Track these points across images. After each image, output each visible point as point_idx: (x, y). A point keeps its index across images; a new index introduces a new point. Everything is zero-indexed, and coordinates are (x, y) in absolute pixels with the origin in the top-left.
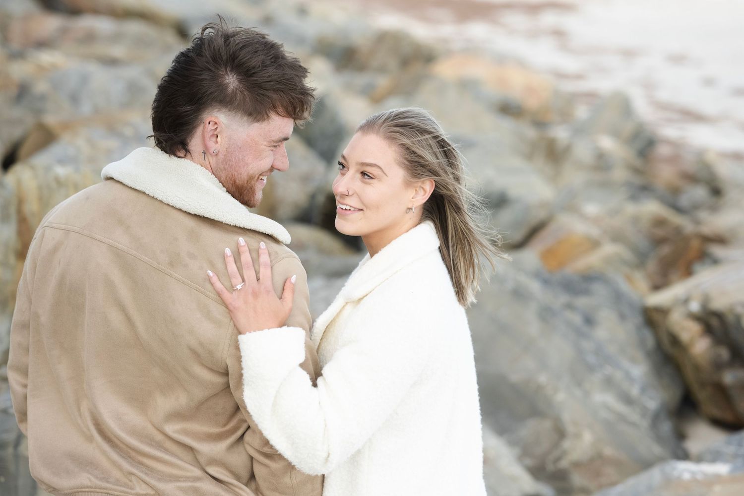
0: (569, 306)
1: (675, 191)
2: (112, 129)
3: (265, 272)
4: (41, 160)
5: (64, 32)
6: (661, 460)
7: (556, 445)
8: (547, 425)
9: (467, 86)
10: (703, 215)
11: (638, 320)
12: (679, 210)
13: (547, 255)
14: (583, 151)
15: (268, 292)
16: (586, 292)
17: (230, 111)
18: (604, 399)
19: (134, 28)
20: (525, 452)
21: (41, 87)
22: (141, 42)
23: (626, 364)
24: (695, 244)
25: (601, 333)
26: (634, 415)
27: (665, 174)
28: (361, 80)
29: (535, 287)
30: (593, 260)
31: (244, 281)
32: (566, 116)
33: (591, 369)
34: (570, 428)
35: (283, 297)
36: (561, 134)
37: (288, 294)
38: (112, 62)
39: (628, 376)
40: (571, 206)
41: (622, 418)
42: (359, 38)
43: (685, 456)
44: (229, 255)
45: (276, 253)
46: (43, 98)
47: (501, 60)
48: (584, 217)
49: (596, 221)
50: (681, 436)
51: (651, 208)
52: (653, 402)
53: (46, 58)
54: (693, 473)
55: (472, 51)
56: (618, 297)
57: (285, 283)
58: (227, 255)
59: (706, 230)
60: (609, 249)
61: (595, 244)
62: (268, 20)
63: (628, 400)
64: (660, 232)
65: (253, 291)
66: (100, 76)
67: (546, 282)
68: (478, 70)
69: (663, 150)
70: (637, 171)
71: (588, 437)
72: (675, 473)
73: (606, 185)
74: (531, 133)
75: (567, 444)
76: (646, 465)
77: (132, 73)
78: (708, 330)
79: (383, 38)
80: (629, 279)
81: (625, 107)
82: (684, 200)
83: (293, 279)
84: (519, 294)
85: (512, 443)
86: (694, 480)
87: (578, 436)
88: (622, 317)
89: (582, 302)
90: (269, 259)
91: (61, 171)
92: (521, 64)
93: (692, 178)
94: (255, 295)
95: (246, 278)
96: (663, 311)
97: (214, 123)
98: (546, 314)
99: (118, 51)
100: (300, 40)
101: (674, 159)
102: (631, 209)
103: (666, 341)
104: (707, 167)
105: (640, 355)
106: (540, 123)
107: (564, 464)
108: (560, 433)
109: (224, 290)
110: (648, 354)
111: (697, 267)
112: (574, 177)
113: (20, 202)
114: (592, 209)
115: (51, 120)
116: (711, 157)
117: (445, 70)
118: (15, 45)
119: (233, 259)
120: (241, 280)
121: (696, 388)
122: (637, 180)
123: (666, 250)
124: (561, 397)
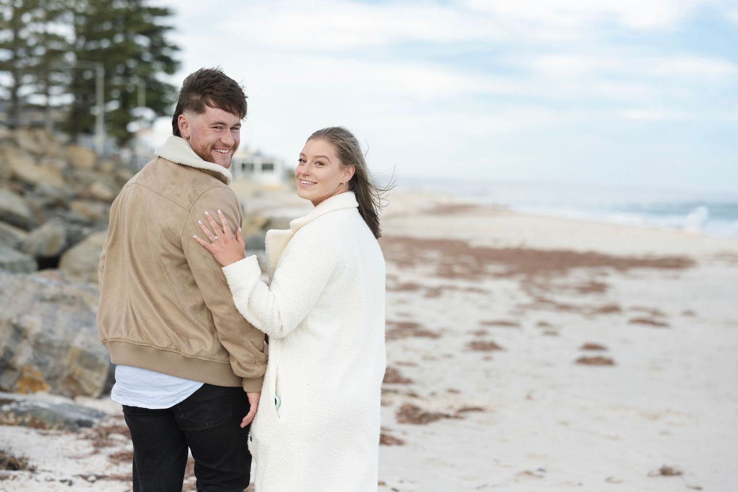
97: (183, 118)
109: (206, 244)
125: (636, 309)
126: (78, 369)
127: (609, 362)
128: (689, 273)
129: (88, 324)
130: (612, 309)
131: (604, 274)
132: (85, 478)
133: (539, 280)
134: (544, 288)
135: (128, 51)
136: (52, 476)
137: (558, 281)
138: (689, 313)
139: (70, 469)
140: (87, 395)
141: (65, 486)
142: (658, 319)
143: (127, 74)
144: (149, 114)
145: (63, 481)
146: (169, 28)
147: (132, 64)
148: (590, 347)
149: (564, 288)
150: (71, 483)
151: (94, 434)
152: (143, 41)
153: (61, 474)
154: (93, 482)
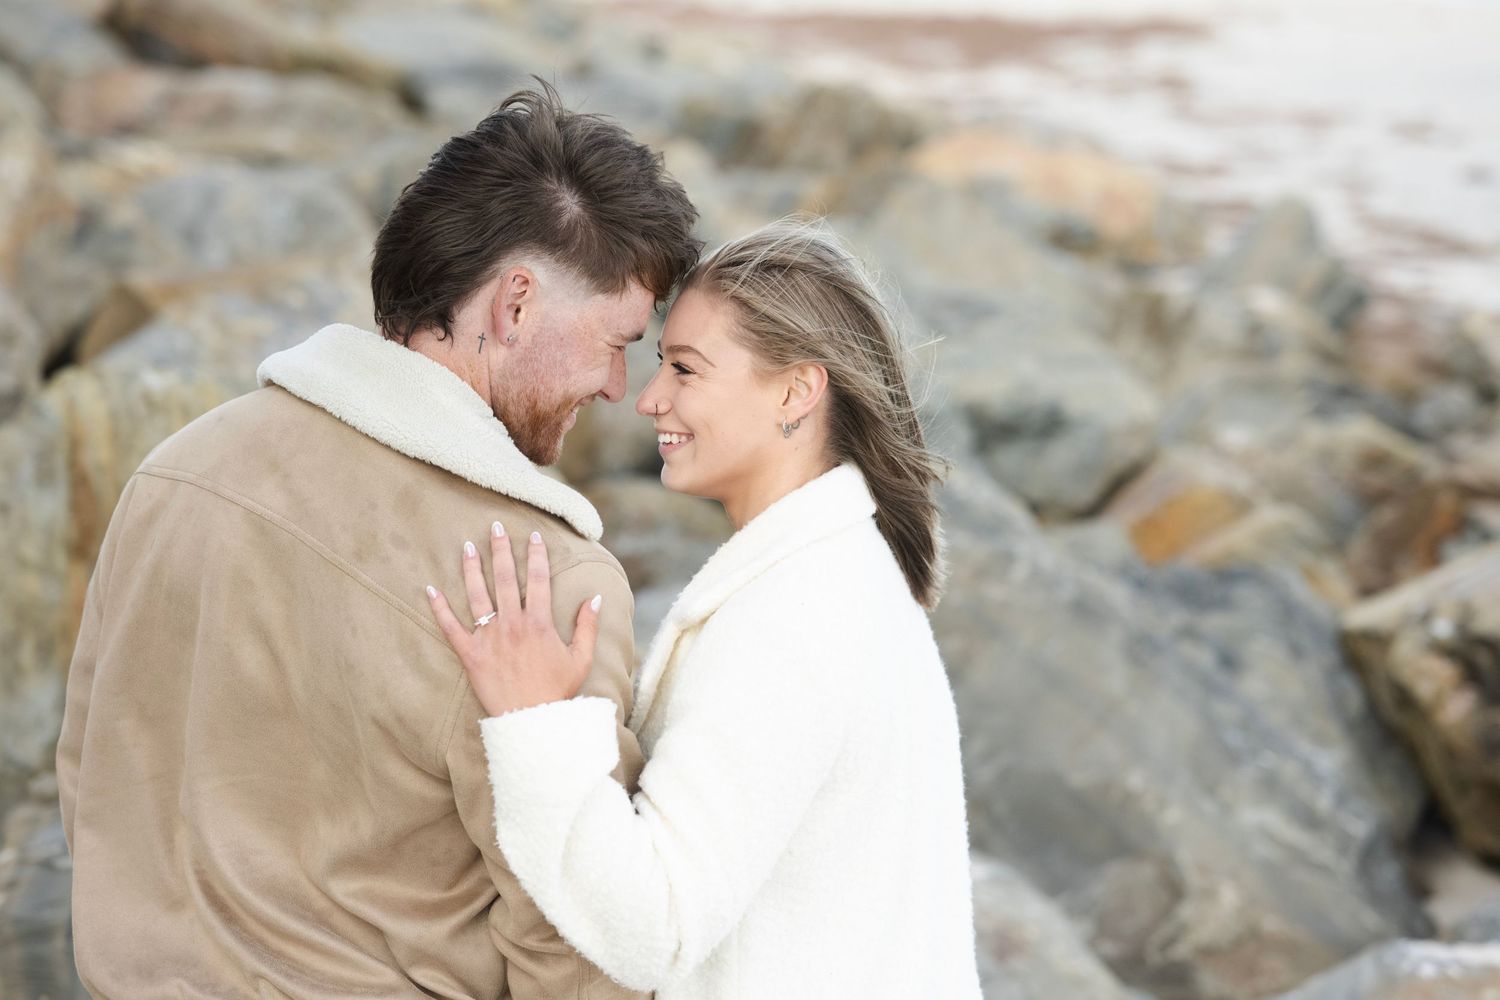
0: (1189, 633)
1: (1408, 397)
2: (263, 295)
3: (538, 591)
4: (120, 361)
5: (172, 103)
6: (1378, 939)
7: (1166, 913)
8: (1145, 873)
9: (983, 193)
10: (1463, 444)
11: (1330, 657)
12: (1414, 434)
13: (1145, 531)
14: (1219, 320)
15: (542, 631)
16: (1224, 604)
17: (557, 261)
18: (1260, 817)
19: (314, 92)
20: (1102, 929)
21: (123, 215)
22: (325, 120)
23: (1305, 747)
24: (1446, 502)
25: (1254, 685)
26: (1323, 851)
27: (1387, 363)
28: (769, 186)
29: (1118, 595)
30: (1237, 539)
31: (495, 609)
32: (1186, 250)
33: (1234, 758)
34: (1193, 879)
35: (574, 641)
36: (1176, 286)
37: (584, 636)
38: (268, 162)
39: (1309, 770)
40: (1195, 432)
41: (1298, 856)
42: (769, 103)
43: (1428, 931)
44: (470, 555)
45: (567, 550)
46: (127, 236)
47: (1054, 139)
48: (1222, 454)
49: (1245, 460)
50: (1420, 891)
51: (1358, 431)
52: (1360, 826)
53: (137, 156)
54: (1441, 965)
55: (995, 123)
56: (1288, 612)
57: (579, 612)
58: (467, 556)
59: (1468, 473)
60: (1271, 515)
61: (1241, 507)
62: (583, 72)
63: (1310, 820)
64: (1376, 480)
65: (511, 629)
66: (242, 190)
67: (1141, 585)
68: (1007, 162)
69: (1382, 315)
70: (1328, 358)
71: (1229, 897)
72: (1406, 967)
73: (1265, 387)
74: (1114, 285)
75: (1187, 911)
76: (1346, 949)
77: (307, 182)
78: (1472, 675)
79: (815, 101)
80: (1310, 576)
81: (1304, 227)
82: (1426, 416)
83: (596, 603)
84: (1086, 611)
85: (1073, 912)
86: (1444, 980)
87: (1209, 894)
88: (1296, 652)
89: (1215, 623)
90: (547, 564)
91: (155, 381)
92: (1096, 147)
93: (1440, 370)
94: (516, 637)
95: (499, 602)
96: (1379, 640)
97: (522, 280)
98: (1141, 649)
99: (280, 139)
100: (648, 110)
101: (1404, 332)
102: (1316, 434)
103: (1386, 697)
104: (1469, 346)
105: (1333, 729)
106: (1134, 266)
107: (1182, 951)
108: (1174, 889)
109: (457, 626)
110: (1351, 727)
111: (1451, 549)
112: (1202, 374)
113: (75, 445)
114: (1236, 436)
115: (142, 280)
116: (1477, 327)
117: (940, 162)
118: (74, 133)
119: (478, 564)
120: (489, 606)
121: (1448, 793)
122: (1330, 376)
123: (1387, 515)
124: (1173, 816)
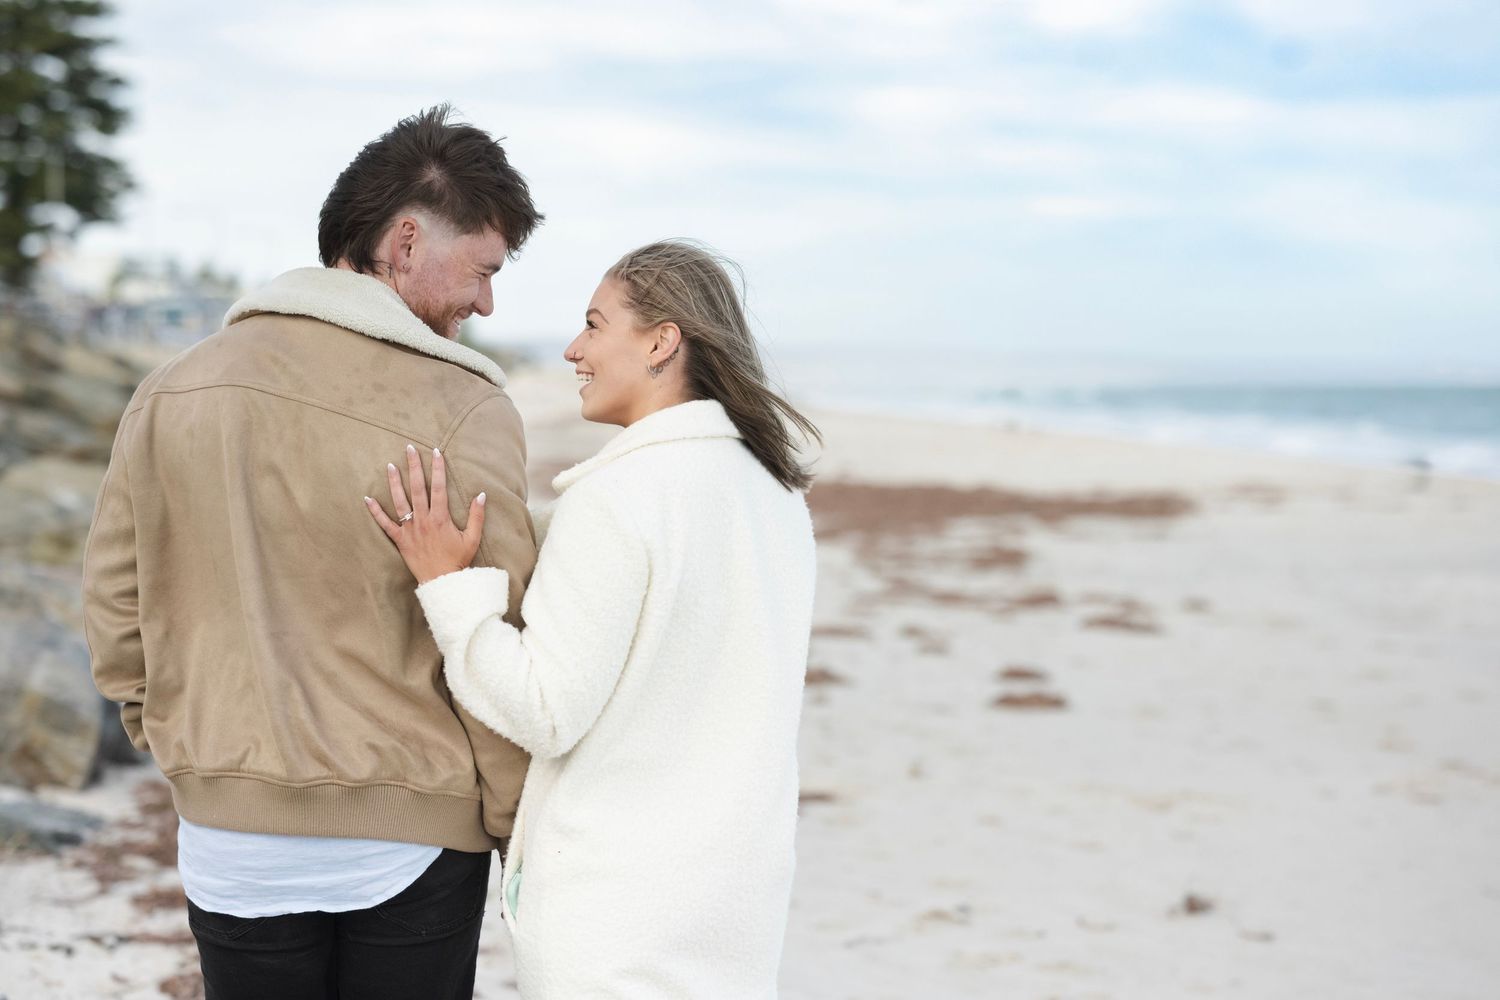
15: (440, 525)
17: (433, 213)
95: (414, 505)
97: (410, 226)
125: (1091, 598)
126: (39, 734)
127: (1055, 703)
128: (1184, 527)
129: (51, 644)
130: (1043, 600)
131: (1018, 532)
132: (96, 940)
133: (890, 543)
134: (904, 559)
135: (20, 90)
136: (31, 938)
137: (926, 545)
138: (1196, 606)
139: (63, 926)
140: (57, 783)
141: (59, 958)
142: (1138, 618)
143: (20, 135)
144: (63, 216)
145: (55, 948)
146: (107, 42)
147: (30, 116)
148: (1015, 674)
149: (941, 560)
150: (69, 951)
151: (91, 858)
152: (51, 69)
153: (50, 934)
154: (111, 948)
